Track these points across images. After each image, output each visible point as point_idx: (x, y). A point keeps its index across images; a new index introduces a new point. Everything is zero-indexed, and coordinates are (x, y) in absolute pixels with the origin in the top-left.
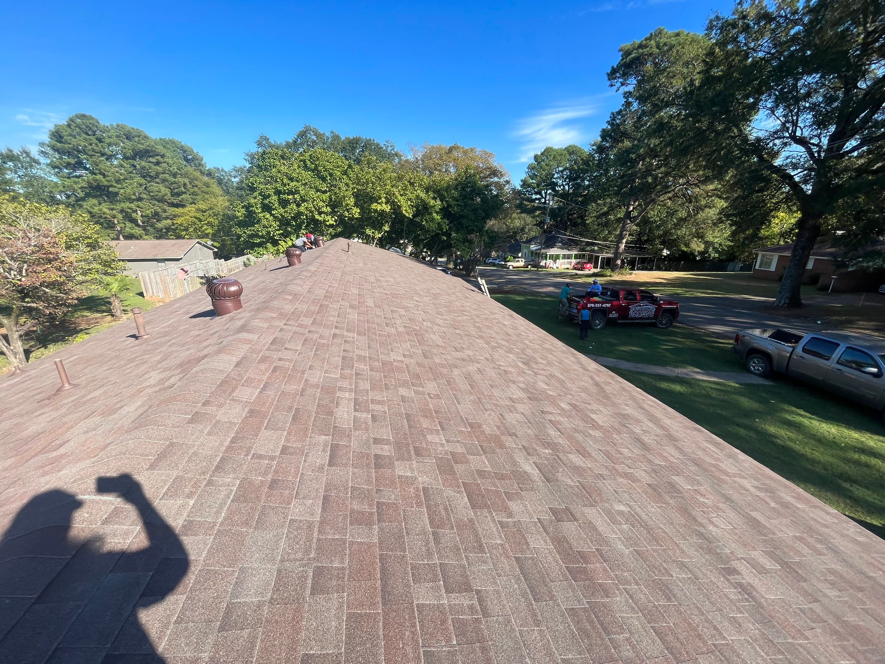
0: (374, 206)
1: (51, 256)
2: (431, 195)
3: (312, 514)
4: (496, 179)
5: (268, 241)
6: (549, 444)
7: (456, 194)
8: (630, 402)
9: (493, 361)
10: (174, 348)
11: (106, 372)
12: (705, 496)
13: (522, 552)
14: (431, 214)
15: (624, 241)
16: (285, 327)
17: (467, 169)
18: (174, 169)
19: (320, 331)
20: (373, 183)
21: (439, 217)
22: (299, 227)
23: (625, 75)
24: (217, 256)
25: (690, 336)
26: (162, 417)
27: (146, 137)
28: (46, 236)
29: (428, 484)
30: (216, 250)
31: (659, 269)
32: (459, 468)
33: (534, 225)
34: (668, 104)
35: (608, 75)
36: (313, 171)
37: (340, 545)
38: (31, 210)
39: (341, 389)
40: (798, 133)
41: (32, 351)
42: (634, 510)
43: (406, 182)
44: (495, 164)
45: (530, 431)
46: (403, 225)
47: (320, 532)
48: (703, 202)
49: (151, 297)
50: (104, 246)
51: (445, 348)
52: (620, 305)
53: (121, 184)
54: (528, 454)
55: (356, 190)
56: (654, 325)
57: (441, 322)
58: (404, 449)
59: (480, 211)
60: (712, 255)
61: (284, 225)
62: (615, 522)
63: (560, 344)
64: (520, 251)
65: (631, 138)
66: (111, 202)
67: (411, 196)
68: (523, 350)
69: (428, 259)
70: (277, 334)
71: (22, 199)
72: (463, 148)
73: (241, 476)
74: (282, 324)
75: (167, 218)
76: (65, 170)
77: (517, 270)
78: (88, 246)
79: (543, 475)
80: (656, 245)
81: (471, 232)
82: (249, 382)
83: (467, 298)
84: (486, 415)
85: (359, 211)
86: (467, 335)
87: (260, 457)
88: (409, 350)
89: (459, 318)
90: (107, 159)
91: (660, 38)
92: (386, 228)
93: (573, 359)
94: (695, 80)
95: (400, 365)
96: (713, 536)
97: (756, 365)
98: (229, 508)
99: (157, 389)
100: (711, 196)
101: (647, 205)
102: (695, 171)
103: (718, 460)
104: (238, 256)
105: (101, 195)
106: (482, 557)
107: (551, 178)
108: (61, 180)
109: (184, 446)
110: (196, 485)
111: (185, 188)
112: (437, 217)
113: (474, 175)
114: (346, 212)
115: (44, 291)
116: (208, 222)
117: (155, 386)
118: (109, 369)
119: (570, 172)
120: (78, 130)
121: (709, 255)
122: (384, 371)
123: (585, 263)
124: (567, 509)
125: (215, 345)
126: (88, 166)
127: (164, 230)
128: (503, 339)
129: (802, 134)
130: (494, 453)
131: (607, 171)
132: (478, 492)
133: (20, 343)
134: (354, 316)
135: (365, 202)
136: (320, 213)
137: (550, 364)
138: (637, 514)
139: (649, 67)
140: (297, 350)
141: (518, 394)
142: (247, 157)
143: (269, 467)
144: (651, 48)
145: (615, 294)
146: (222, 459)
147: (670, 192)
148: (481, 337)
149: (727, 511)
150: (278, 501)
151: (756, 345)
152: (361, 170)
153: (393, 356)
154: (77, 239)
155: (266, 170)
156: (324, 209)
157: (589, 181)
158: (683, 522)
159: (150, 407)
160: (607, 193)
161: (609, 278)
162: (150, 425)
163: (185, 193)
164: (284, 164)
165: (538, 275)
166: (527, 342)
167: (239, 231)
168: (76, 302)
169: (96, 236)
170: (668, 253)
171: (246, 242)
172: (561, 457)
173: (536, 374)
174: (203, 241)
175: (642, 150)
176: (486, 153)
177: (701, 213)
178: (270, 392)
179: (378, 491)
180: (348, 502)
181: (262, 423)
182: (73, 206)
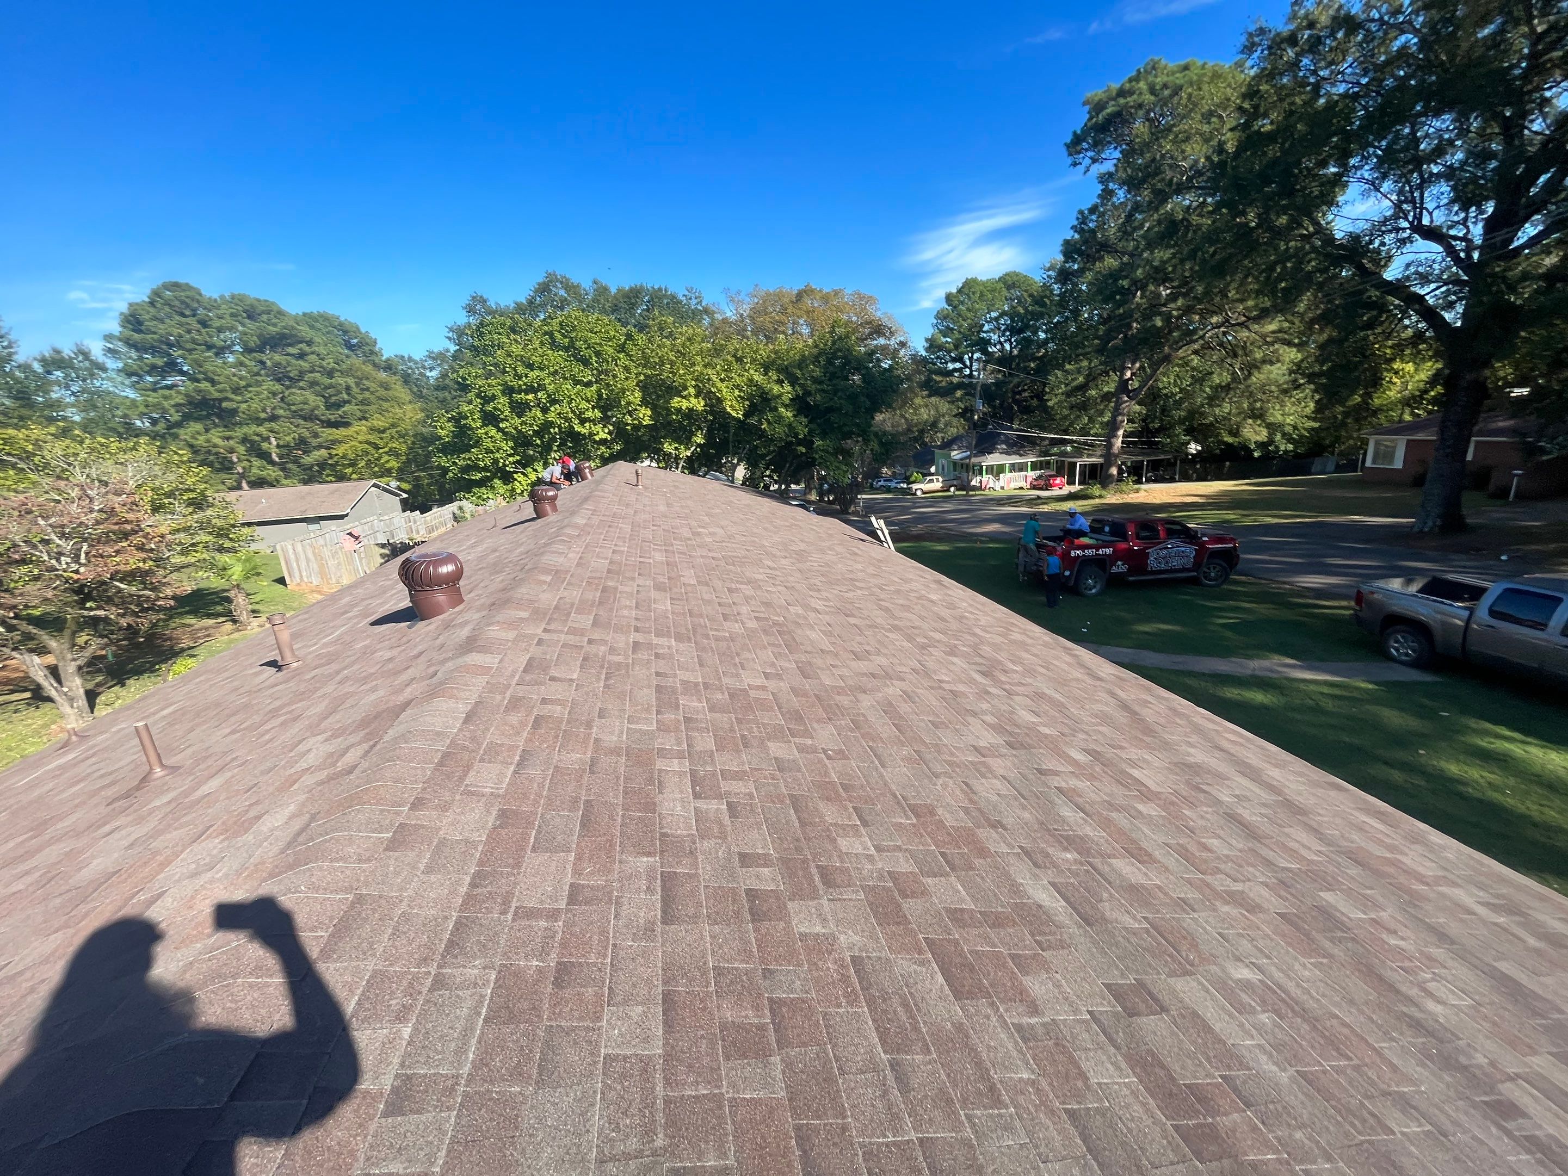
0: (676, 402)
1: (128, 527)
2: (775, 378)
3: (646, 1040)
4: (882, 341)
5: (494, 476)
6: (1067, 838)
7: (818, 373)
8: (1194, 739)
9: (927, 675)
10: (348, 688)
11: (228, 739)
12: (1395, 932)
13: (1079, 1096)
14: (776, 409)
15: (1121, 433)
16: (546, 636)
17: (833, 327)
18: (329, 363)
19: (609, 638)
20: (672, 364)
21: (789, 414)
22: (546, 449)
23: (1098, 145)
24: (407, 506)
25: (1265, 597)
26: (338, 841)
27: (280, 313)
28: (117, 494)
29: (860, 950)
30: (405, 496)
31: (1186, 478)
32: (911, 907)
33: (955, 416)
34: (1180, 189)
35: (1068, 146)
36: (566, 349)
37: (712, 1110)
38: (93, 450)
39: (662, 753)
40: (1426, 221)
41: (99, 694)
42: (1271, 978)
43: (729, 358)
44: (879, 314)
45: (1026, 815)
46: (728, 432)
47: (667, 1082)
48: (1258, 355)
49: (298, 585)
50: (216, 502)
51: (836, 655)
52: (1130, 550)
53: (241, 394)
54: (1036, 865)
55: (642, 378)
56: (1195, 581)
57: (818, 605)
58: (800, 873)
59: (862, 399)
60: (1282, 448)
61: (522, 445)
62: (1242, 1009)
63: (1037, 630)
64: (932, 462)
65: (1116, 251)
66: (225, 426)
67: (738, 380)
68: (975, 648)
69: (774, 487)
70: (534, 651)
71: (77, 432)
72: (821, 291)
73: (498, 961)
74: (539, 631)
75: (319, 447)
76: (149, 378)
77: (932, 499)
78: (189, 505)
79: (1074, 909)
80: (1177, 436)
81: (847, 436)
82: (493, 752)
83: (856, 554)
84: (939, 787)
85: (649, 413)
86: (870, 626)
87: (531, 914)
88: (773, 665)
89: (850, 595)
90: (217, 354)
91: (1156, 76)
92: (699, 439)
93: (1068, 658)
94: (1225, 143)
95: (761, 694)
96: (1441, 1024)
97: (1401, 647)
98: (480, 1038)
99: (323, 775)
100: (1272, 344)
101: (1155, 366)
102: (1241, 301)
103: (1392, 848)
104: (442, 503)
105: (208, 416)
106: (1000, 1116)
107: (978, 332)
108: (142, 395)
109: (383, 902)
110: (411, 991)
111: (349, 394)
112: (788, 414)
113: (847, 337)
114: (627, 417)
115: (116, 587)
116: (390, 450)
117: (319, 768)
118: (233, 732)
119: (1012, 320)
120: (167, 309)
121: (1277, 447)
122: (735, 712)
123: (1051, 476)
124: (1141, 984)
125: (422, 679)
126: (185, 369)
127: (316, 468)
128: (935, 630)
129: (1432, 221)
130: (972, 869)
131: (1076, 313)
132: (958, 960)
133: (78, 681)
134: (664, 605)
135: (658, 397)
136: (583, 422)
137: (1030, 672)
138: (1280, 987)
139: (1140, 127)
140: (571, 680)
141: (988, 738)
142: (450, 335)
143: (549, 935)
144: (1141, 94)
145: (1118, 531)
146: (459, 925)
147: (1196, 341)
148: (896, 628)
149: (1450, 963)
150: (576, 1014)
151: (1395, 608)
152: (650, 341)
153: (749, 679)
154: (170, 494)
155: (486, 352)
156: (589, 414)
157: (1046, 332)
158: (1373, 996)
159: (313, 818)
160: (1080, 351)
161: (1097, 501)
162: (317, 860)
163: (349, 402)
164: (516, 341)
165: (970, 503)
166: (978, 631)
167: (444, 461)
168: (172, 603)
169: (203, 486)
170: (1199, 448)
171: (456, 480)
172: (1100, 866)
173: (1010, 693)
174: (382, 482)
175: (1139, 271)
176: (861, 297)
177: (1256, 374)
178: (534, 771)
179: (768, 973)
180: (713, 1003)
181: (525, 838)
182: (163, 437)
